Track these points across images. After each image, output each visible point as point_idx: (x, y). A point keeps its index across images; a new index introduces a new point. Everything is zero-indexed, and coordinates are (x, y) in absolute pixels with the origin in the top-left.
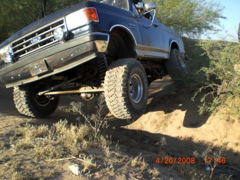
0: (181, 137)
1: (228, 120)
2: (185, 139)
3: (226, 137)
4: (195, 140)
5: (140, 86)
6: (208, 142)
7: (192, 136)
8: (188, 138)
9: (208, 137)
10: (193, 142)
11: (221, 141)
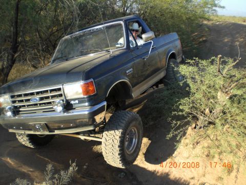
0: (158, 172)
1: (208, 156)
2: (162, 174)
3: (204, 176)
4: (172, 177)
5: (135, 139)
6: (184, 181)
7: (169, 171)
8: (165, 173)
9: (185, 174)
10: (169, 179)
11: (198, 181)
